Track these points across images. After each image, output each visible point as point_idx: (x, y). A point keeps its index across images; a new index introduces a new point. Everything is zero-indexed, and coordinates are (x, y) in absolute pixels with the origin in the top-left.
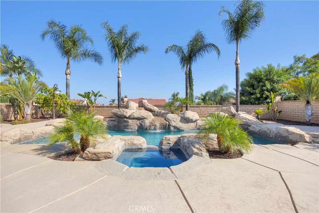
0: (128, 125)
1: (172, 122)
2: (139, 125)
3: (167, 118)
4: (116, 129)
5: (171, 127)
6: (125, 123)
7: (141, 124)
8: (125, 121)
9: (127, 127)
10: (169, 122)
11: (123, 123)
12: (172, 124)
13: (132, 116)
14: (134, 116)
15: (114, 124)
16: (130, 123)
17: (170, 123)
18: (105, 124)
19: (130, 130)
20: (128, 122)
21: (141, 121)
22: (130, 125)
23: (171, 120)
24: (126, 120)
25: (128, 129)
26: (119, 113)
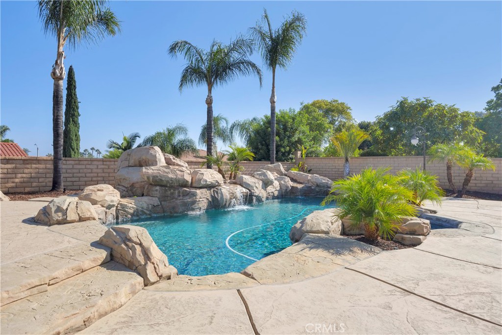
0: (194, 202)
1: (255, 188)
2: (210, 199)
3: (245, 182)
4: (155, 215)
5: (254, 197)
6: (188, 197)
7: (213, 197)
8: (187, 194)
9: (193, 206)
10: (250, 190)
11: (181, 198)
12: (256, 192)
13: (202, 182)
14: (206, 181)
15: (152, 202)
16: (198, 197)
17: (252, 191)
18: (130, 205)
19: (198, 213)
20: (194, 195)
21: (212, 190)
22: (199, 201)
23: (252, 187)
24: (190, 192)
25: (193, 210)
26: (171, 176)
